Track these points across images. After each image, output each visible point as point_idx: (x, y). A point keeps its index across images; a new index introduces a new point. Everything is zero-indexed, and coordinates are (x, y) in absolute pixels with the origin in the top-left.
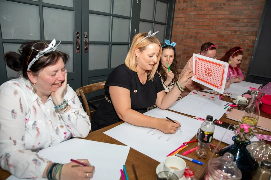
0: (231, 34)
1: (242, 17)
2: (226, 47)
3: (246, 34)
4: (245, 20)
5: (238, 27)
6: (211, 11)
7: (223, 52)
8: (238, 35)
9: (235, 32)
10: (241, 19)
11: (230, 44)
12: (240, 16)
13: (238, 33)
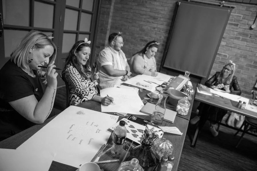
0: (151, 30)
1: (160, 16)
2: (146, 41)
3: (162, 31)
4: (162, 19)
5: (156, 25)
6: (134, 6)
7: (144, 45)
8: (156, 31)
9: (154, 28)
10: (159, 17)
11: (150, 39)
12: (158, 15)
13: (156, 29)
